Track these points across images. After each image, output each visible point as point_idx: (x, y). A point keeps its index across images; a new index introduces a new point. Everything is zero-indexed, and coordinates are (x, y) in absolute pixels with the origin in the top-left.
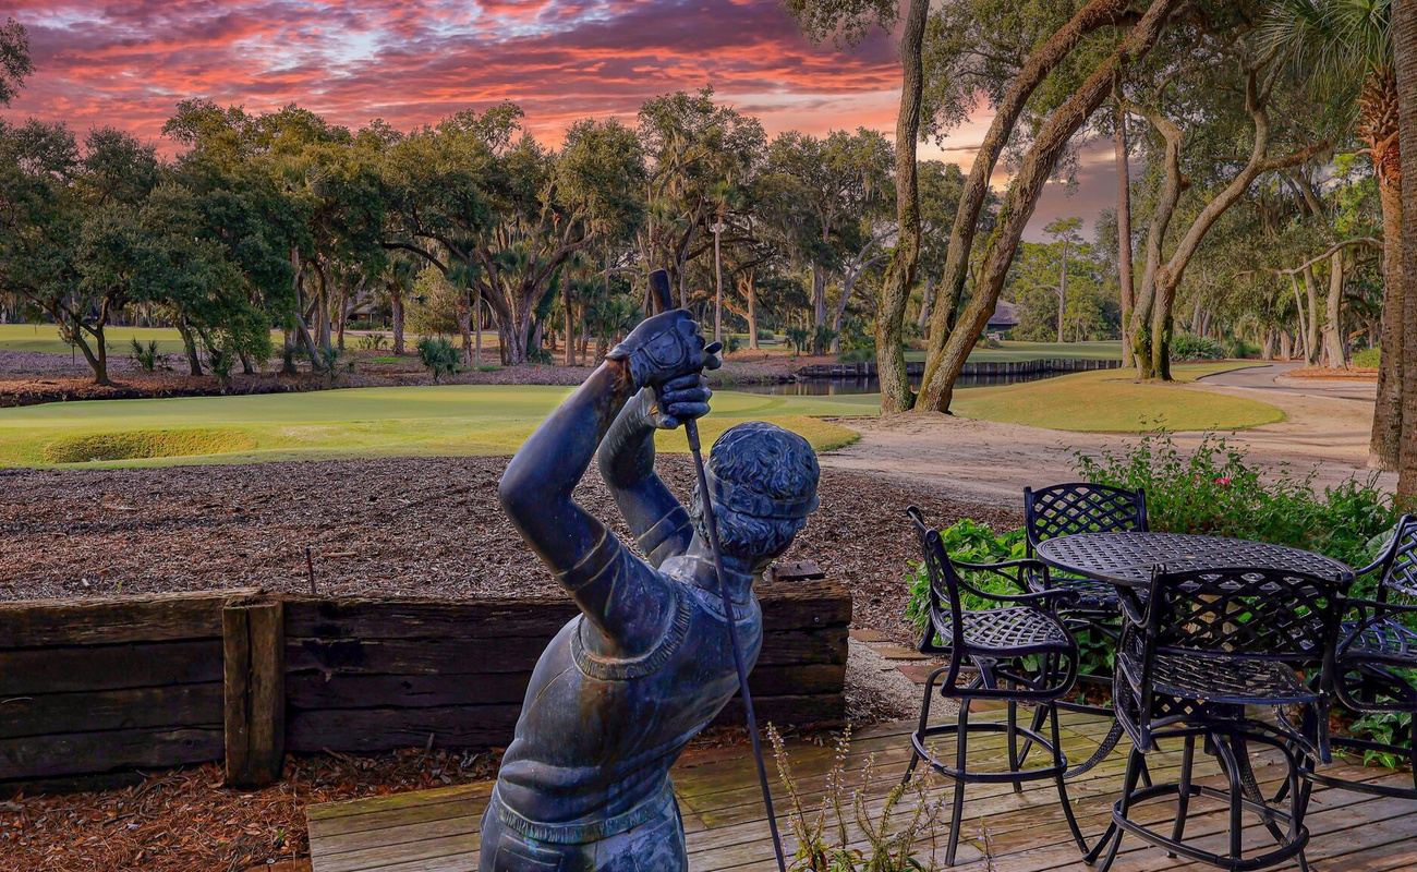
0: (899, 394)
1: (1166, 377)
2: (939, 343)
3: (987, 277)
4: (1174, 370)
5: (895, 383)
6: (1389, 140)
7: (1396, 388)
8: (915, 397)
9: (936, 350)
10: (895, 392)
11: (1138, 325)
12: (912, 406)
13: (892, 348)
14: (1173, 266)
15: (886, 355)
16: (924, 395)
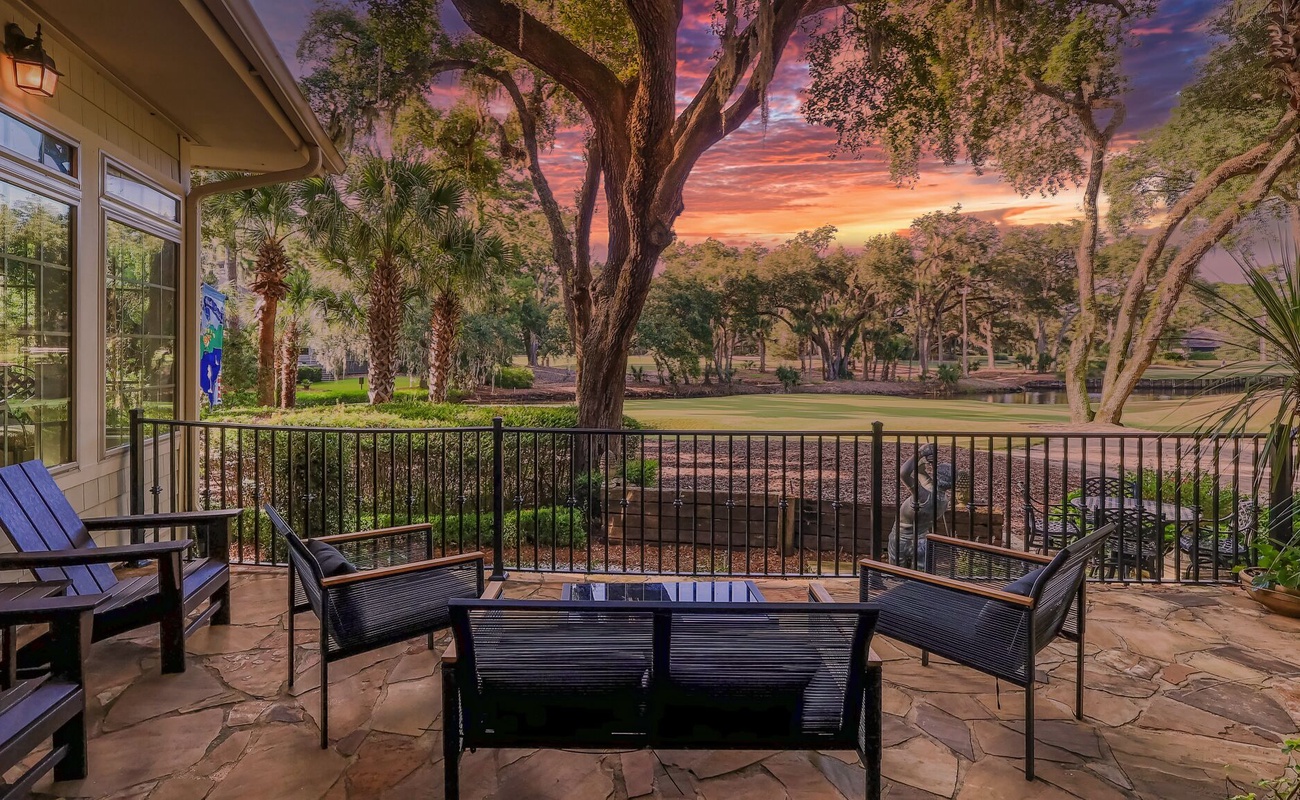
0: (1084, 412)
2: (1112, 381)
3: (1145, 342)
5: (1081, 405)
8: (1094, 414)
9: (1110, 386)
10: (1081, 410)
15: (1074, 388)
16: (1102, 412)
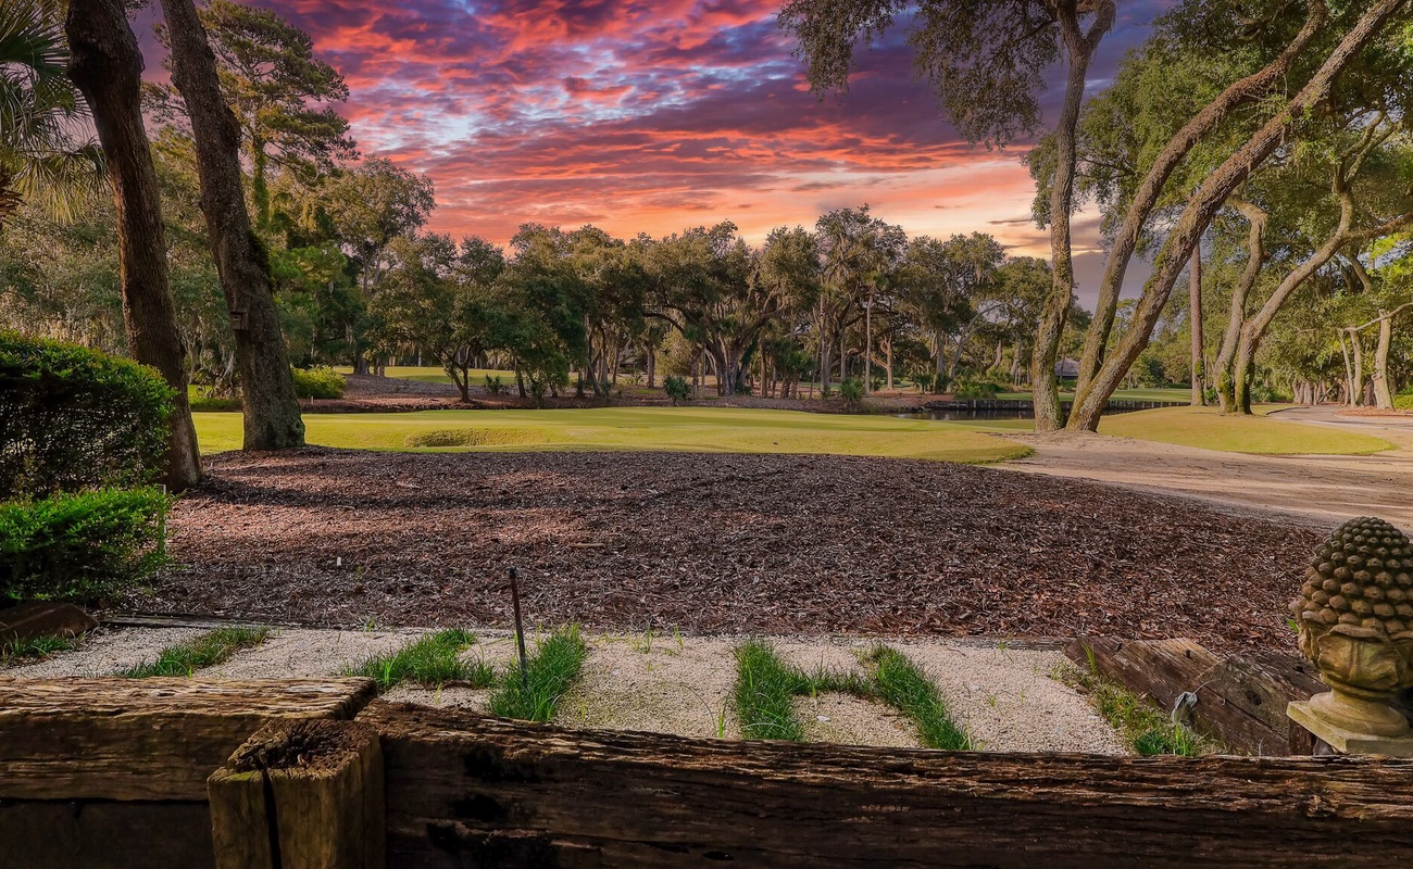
0: (1052, 419)
1: (1248, 411)
4: (1253, 408)
5: (1049, 406)
8: (1066, 419)
9: (1086, 380)
10: (1049, 414)
11: (1223, 370)
12: (1064, 426)
13: (1047, 377)
14: (1258, 321)
15: (1041, 382)
16: (1075, 416)
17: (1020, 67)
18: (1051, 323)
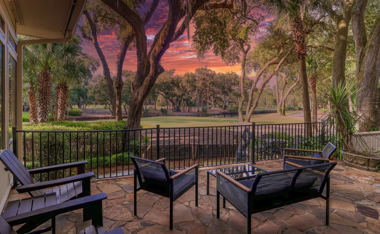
0: (242, 119)
2: (248, 112)
3: (255, 102)
4: (285, 114)
5: (241, 118)
6: (313, 85)
7: (315, 119)
9: (248, 113)
11: (280, 106)
12: (244, 121)
14: (285, 97)
15: (240, 113)
16: (246, 119)
17: (236, 51)
18: (241, 103)
